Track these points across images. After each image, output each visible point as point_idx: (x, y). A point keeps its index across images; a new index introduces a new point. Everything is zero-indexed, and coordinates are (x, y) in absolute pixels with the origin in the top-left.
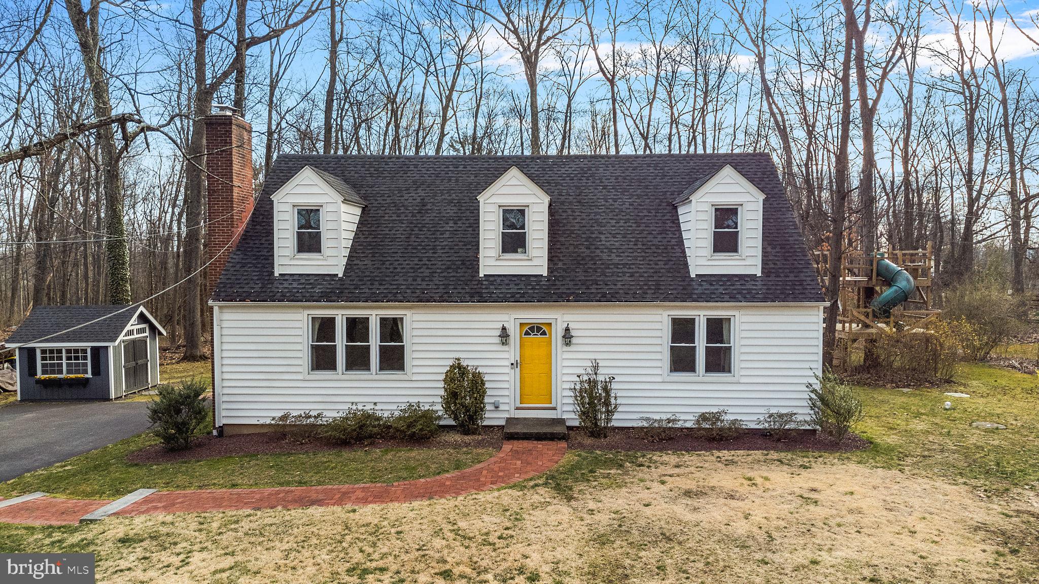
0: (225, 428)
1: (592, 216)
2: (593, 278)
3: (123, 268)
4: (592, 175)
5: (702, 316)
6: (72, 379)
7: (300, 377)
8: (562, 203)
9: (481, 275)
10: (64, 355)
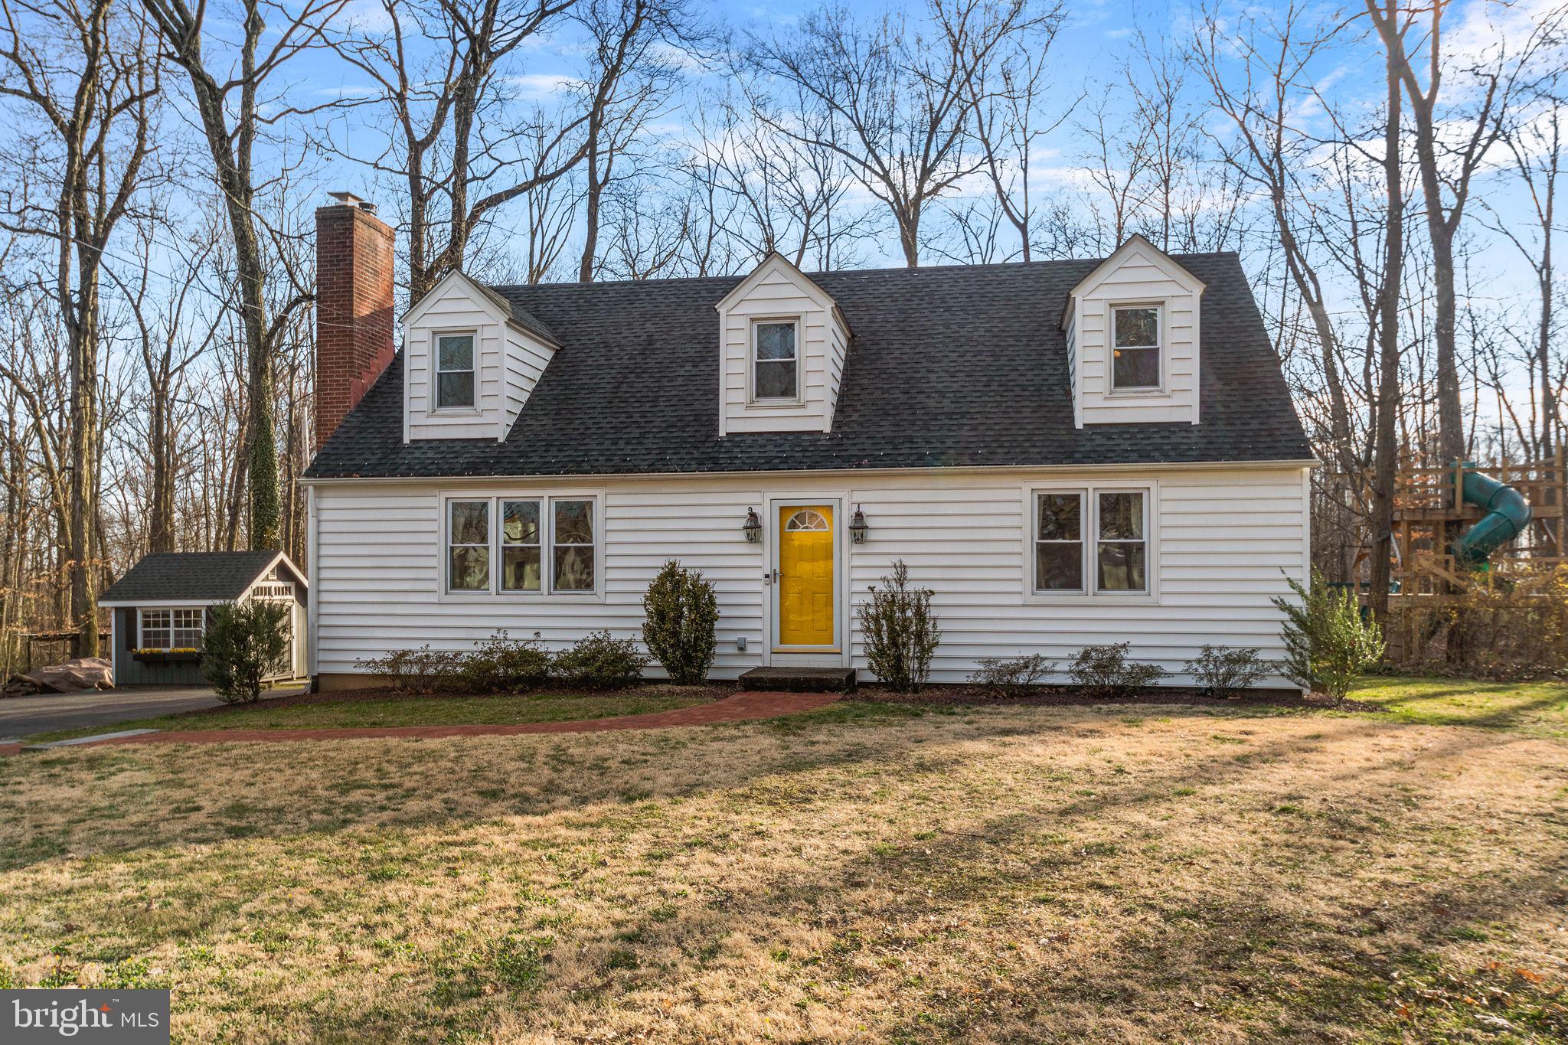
0: (322, 680)
1: (920, 349)
2: (908, 433)
3: (271, 507)
4: (930, 295)
5: (1091, 491)
6: (179, 654)
7: (434, 598)
8: (874, 333)
9: (722, 433)
10: (172, 619)
